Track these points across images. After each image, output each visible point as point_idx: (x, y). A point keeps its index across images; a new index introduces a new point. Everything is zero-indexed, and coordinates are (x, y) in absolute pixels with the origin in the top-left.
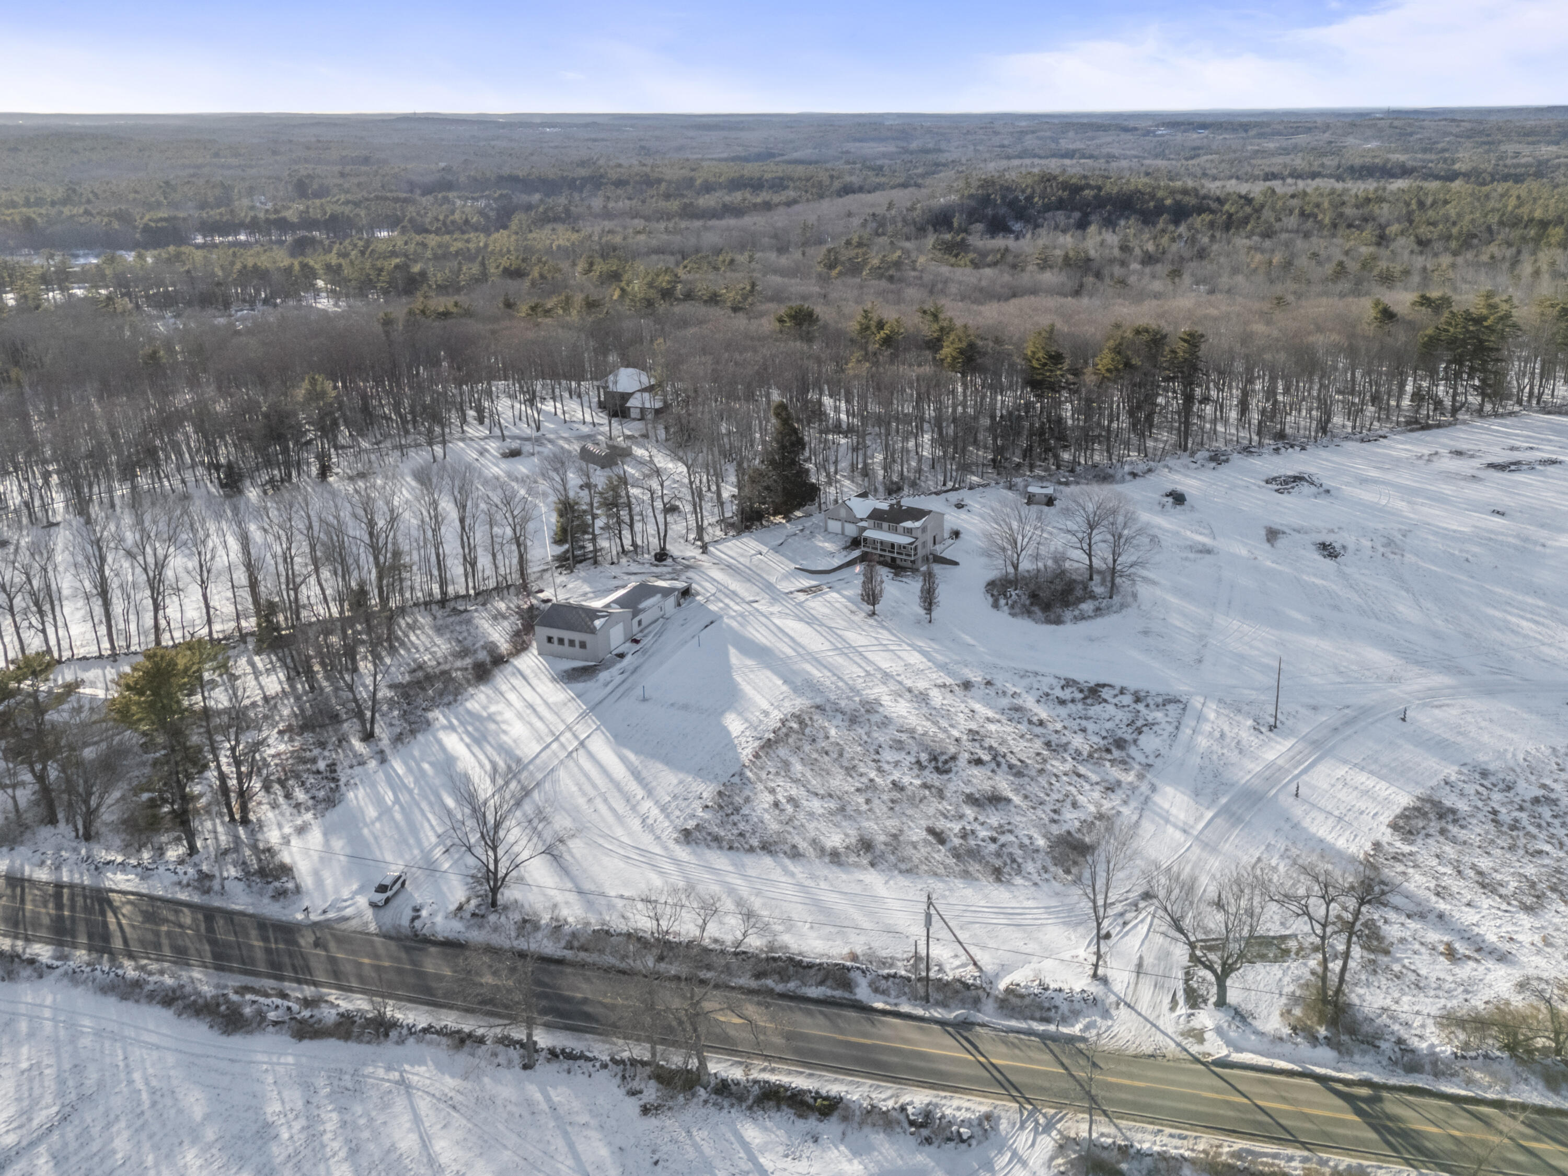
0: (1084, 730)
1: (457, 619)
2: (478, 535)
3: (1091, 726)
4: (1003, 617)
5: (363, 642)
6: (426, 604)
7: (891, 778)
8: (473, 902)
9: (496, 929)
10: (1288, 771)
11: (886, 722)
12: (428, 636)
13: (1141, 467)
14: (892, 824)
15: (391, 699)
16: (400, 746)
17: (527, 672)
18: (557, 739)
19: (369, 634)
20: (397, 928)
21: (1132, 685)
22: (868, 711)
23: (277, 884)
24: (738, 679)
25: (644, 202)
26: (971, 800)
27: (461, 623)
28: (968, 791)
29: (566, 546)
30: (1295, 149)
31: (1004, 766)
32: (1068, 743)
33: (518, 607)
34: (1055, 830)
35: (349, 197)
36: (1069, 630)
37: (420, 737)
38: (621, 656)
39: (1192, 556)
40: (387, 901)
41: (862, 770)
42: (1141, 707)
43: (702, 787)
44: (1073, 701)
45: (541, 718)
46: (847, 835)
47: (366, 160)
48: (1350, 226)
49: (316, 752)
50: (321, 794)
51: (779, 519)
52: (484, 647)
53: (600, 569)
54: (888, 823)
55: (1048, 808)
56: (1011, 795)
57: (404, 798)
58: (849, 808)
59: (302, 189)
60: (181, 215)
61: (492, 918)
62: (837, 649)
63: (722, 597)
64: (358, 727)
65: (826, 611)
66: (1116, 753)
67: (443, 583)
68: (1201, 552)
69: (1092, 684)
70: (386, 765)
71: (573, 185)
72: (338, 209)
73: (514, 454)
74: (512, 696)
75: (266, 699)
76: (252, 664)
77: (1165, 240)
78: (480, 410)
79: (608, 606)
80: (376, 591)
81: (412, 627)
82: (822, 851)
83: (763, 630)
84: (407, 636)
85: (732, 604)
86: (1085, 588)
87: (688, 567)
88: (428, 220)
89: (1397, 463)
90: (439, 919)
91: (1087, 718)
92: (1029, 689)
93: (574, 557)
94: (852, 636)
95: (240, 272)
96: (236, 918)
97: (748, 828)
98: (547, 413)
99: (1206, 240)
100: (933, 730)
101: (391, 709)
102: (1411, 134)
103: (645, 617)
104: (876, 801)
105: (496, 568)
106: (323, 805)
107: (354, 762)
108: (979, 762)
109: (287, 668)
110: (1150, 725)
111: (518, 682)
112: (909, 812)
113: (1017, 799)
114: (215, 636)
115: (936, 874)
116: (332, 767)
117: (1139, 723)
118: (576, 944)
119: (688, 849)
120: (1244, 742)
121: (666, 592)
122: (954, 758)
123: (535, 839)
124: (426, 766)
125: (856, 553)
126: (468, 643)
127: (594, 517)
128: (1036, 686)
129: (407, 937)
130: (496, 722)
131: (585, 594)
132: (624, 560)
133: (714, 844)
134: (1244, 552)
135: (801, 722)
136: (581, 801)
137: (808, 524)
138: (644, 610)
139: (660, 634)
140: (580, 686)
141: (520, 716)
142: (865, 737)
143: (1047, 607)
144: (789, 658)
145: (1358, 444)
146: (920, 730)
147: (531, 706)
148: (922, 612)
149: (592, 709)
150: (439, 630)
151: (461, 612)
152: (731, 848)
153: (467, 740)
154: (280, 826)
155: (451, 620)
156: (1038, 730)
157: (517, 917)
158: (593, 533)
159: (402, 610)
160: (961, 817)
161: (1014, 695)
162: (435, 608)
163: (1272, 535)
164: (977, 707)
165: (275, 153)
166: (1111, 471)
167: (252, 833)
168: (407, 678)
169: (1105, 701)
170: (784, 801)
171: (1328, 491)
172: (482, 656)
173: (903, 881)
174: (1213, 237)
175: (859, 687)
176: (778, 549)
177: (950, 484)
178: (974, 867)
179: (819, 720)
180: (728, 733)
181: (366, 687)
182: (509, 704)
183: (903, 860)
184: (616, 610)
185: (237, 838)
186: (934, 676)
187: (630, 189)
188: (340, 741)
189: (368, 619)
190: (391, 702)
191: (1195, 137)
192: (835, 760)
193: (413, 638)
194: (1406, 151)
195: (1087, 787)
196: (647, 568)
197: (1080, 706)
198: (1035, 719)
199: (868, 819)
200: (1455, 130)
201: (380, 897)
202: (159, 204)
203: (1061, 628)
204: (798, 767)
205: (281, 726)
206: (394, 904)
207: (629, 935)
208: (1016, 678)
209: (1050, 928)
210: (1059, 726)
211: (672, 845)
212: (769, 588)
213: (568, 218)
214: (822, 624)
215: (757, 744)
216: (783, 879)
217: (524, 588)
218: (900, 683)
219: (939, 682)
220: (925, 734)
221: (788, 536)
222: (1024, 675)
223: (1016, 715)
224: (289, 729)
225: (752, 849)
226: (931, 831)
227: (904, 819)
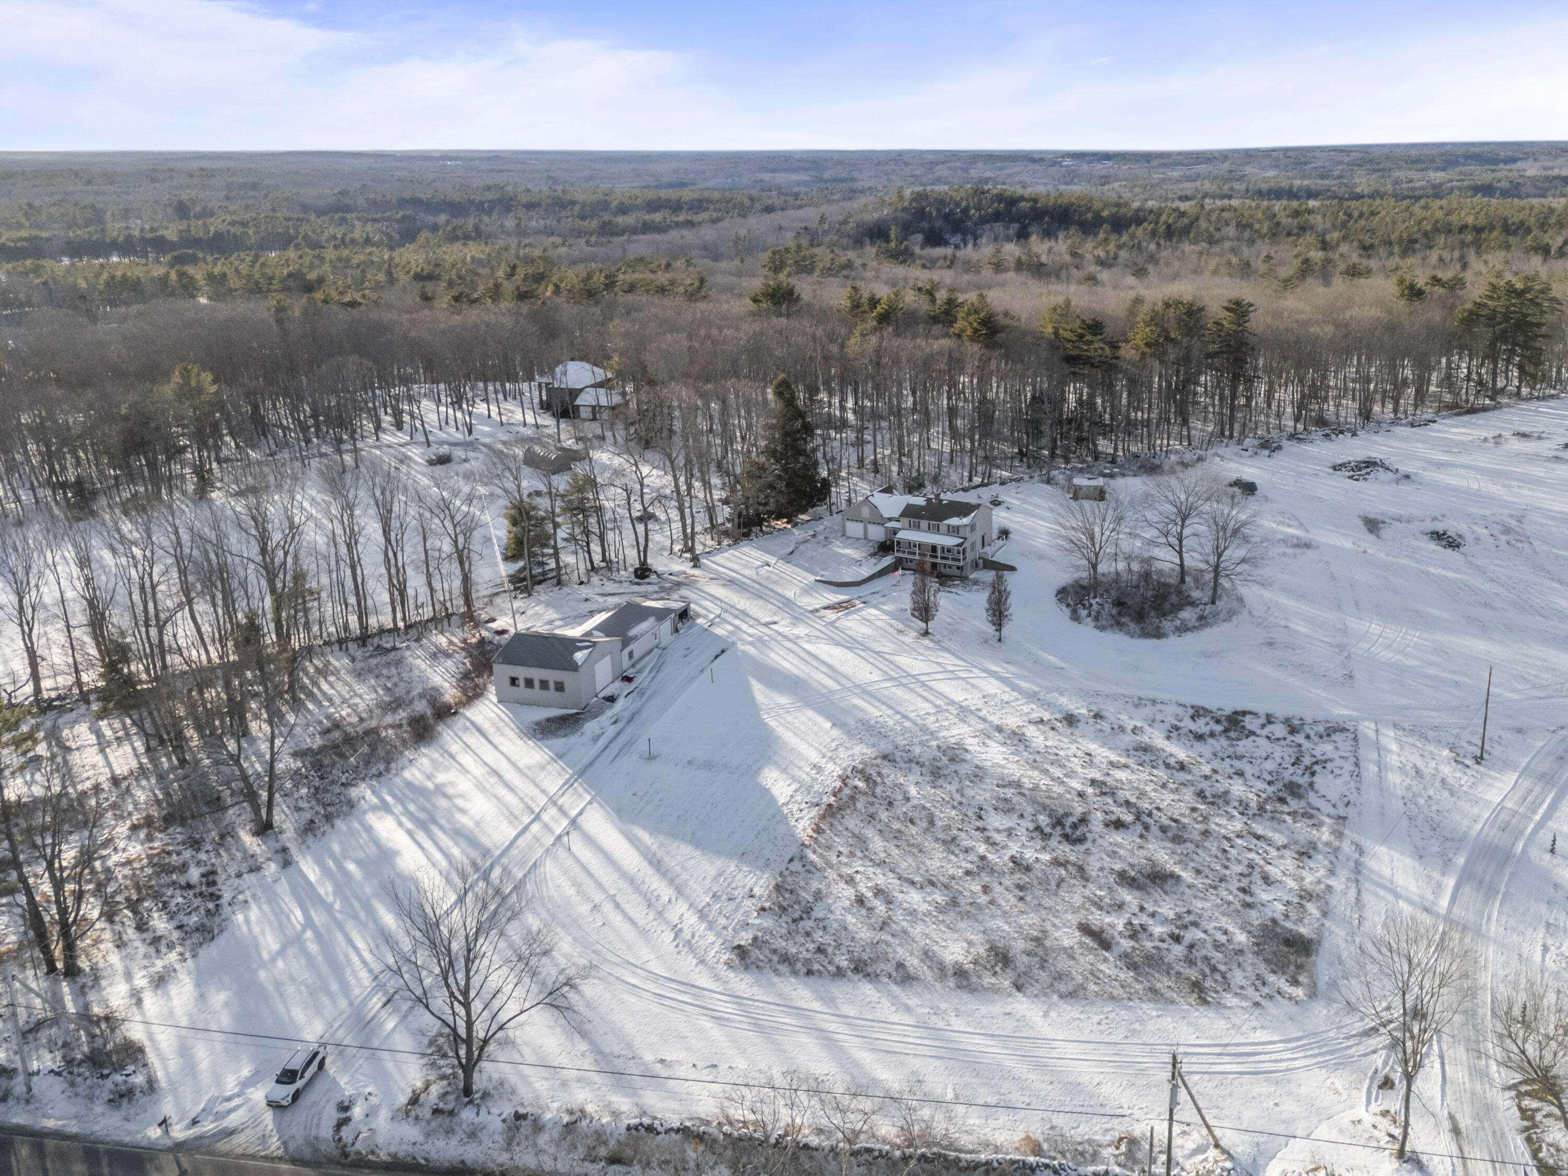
0: (1240, 774)
1: (384, 659)
2: (408, 549)
3: (1249, 770)
4: (1087, 631)
5: (256, 695)
6: (340, 641)
7: (1009, 853)
8: (435, 1090)
9: (473, 1135)
10: (1527, 818)
11: (979, 775)
12: (346, 683)
13: (1189, 456)
14: (1030, 920)
15: (297, 772)
16: (310, 839)
17: (486, 725)
18: (537, 818)
19: (263, 682)
20: (313, 1143)
21: (1281, 712)
22: (952, 760)
23: (118, 1078)
24: (773, 723)
25: (559, 221)
26: (1124, 879)
27: (388, 665)
28: (1118, 867)
29: (521, 564)
30: (1198, 176)
31: (1155, 830)
32: (1226, 793)
33: (464, 641)
34: (1255, 917)
35: (235, 218)
36: (1173, 643)
37: (339, 823)
38: (611, 699)
39: (1290, 551)
40: (296, 1096)
41: (966, 843)
42: (1299, 738)
43: (750, 881)
44: (1212, 735)
45: (511, 789)
46: (970, 943)
47: (255, 186)
48: (1289, 234)
49: (187, 854)
50: (193, 920)
51: (780, 524)
52: (421, 696)
53: (566, 590)
54: (1022, 920)
55: (1234, 885)
56: (1177, 870)
57: (319, 918)
58: (962, 901)
59: (182, 210)
60: (45, 235)
61: (467, 1114)
62: (892, 679)
63: (729, 617)
64: (248, 814)
65: (866, 630)
66: (1294, 804)
67: (362, 614)
68: (1298, 546)
69: (1228, 712)
70: (291, 870)
71: (481, 207)
72: (223, 228)
73: (444, 460)
74: (466, 760)
75: (115, 781)
76: (99, 734)
77: (1112, 247)
78: (397, 415)
79: (589, 634)
80: (272, 626)
81: (323, 672)
82: (941, 970)
83: (790, 657)
84: (316, 684)
85: (744, 627)
86: (1180, 593)
87: (679, 585)
88: (324, 238)
89: (1463, 447)
90: (382, 1122)
91: (1240, 758)
92: (1152, 722)
93: (532, 577)
94: (905, 661)
95: (107, 284)
96: (50, 1143)
97: (828, 939)
98: (480, 416)
99: (1153, 247)
100: (1044, 782)
101: (296, 786)
102: (1306, 163)
103: (638, 648)
104: (998, 889)
105: (432, 590)
106: (196, 938)
107: (244, 868)
108: (1119, 825)
109: (146, 735)
110: (1324, 762)
111: (474, 740)
112: (1047, 902)
113: (1187, 876)
114: (45, 695)
115: (1112, 998)
116: (210, 877)
117: (1307, 761)
118: (603, 1152)
119: (748, 978)
120: (1450, 780)
121: (661, 614)
122: (1084, 820)
123: (526, 980)
124: (351, 867)
125: (888, 560)
126: (400, 691)
127: (556, 526)
128: (1159, 717)
129: (331, 1161)
130: (446, 796)
131: (551, 622)
132: (595, 579)
133: (784, 968)
134: (1348, 544)
135: (868, 779)
136: (584, 909)
137: (820, 528)
138: (635, 638)
139: (657, 669)
140: (559, 742)
141: (480, 787)
142: (957, 797)
143: (1140, 617)
144: (833, 692)
145: (1410, 429)
146: (1027, 783)
147: (496, 773)
148: (990, 629)
149: (581, 773)
150: (359, 675)
151: (389, 651)
152: (809, 973)
153: (409, 825)
154: (128, 976)
155: (374, 661)
156: (1183, 776)
157: (508, 1110)
158: (555, 547)
159: (309, 651)
160: (1121, 906)
161: (1134, 730)
162: (352, 646)
163: (1373, 525)
164: (1093, 747)
165: (153, 180)
166: (1156, 461)
167: (82, 991)
168: (318, 742)
169: (1253, 733)
170: (869, 895)
171: (1407, 477)
172: (421, 707)
173: (1071, 1011)
174: (1158, 244)
175: (933, 727)
176: (789, 557)
177: (977, 480)
178: (1163, 983)
179: (893, 776)
180: (773, 799)
181: (260, 756)
182: (464, 771)
183: (1059, 977)
184: (600, 638)
185: (56, 1001)
186: (1025, 709)
187: (542, 211)
188: (222, 837)
189: (261, 663)
190: (296, 775)
191: (1099, 168)
192: (926, 831)
193: (325, 687)
194: (1303, 177)
195: (1273, 853)
196: (626, 587)
197: (1224, 742)
198: (1172, 761)
199: (993, 917)
200: (1347, 160)
201: (285, 1092)
202: (20, 226)
203: (1164, 641)
204: (877, 844)
205: (135, 817)
206: (307, 1099)
207: (684, 1131)
208: (1130, 707)
209: (1301, 1074)
210: (1207, 769)
211: (722, 969)
212: (787, 604)
213: (478, 234)
214: (867, 649)
215: (814, 812)
216: (895, 1018)
217: (470, 618)
218: (984, 720)
219: (1035, 716)
220: (1036, 788)
221: (798, 543)
222: (1139, 703)
223: (1147, 757)
224: (148, 822)
225: (839, 973)
226: (1085, 929)
227: (1044, 913)
